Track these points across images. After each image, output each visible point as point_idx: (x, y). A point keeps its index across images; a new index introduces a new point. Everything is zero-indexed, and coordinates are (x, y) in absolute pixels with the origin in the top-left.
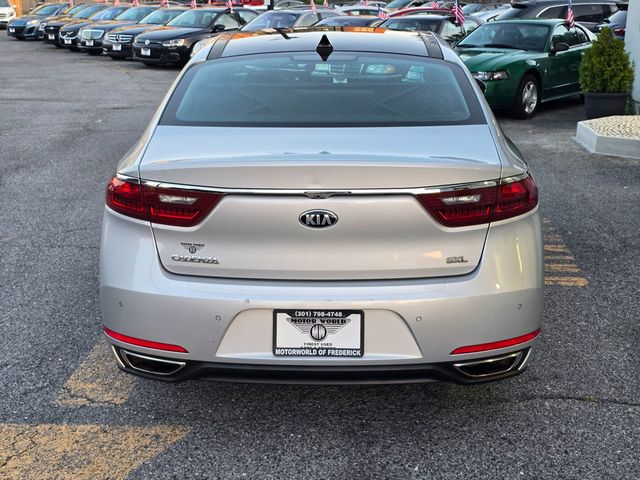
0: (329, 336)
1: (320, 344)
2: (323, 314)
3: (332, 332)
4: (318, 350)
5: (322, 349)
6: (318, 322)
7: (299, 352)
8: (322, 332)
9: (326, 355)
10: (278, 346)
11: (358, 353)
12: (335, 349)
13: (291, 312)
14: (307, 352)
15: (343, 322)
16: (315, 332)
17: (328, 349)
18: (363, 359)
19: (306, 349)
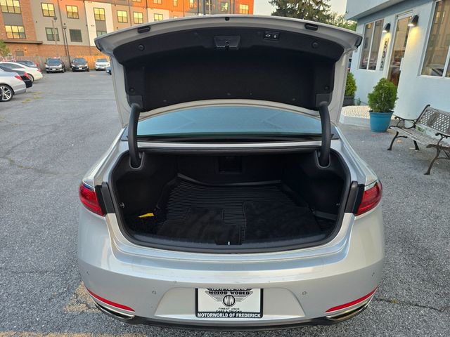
0: (237, 303)
1: (230, 309)
3: (239, 300)
4: (229, 313)
5: (232, 312)
6: (229, 293)
7: (215, 315)
8: (232, 300)
9: (235, 317)
10: (199, 310)
11: (259, 315)
12: (241, 313)
14: (221, 315)
15: (248, 294)
16: (226, 300)
17: (236, 313)
18: (261, 319)
19: (219, 312)
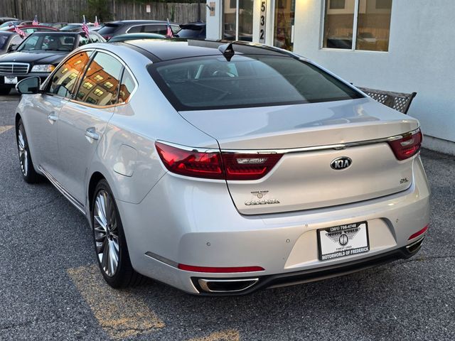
1: (345, 248)
2: (346, 227)
3: (351, 238)
4: (345, 251)
5: (347, 250)
6: (343, 233)
7: (335, 255)
8: (346, 239)
9: (350, 254)
10: (322, 254)
11: (367, 249)
12: (354, 249)
13: (328, 229)
14: (340, 254)
15: (357, 230)
16: (342, 240)
17: (350, 250)
18: (368, 253)
19: (338, 252)
